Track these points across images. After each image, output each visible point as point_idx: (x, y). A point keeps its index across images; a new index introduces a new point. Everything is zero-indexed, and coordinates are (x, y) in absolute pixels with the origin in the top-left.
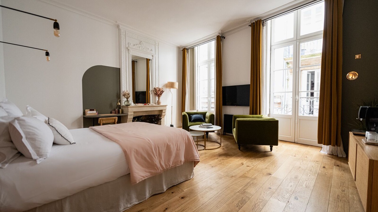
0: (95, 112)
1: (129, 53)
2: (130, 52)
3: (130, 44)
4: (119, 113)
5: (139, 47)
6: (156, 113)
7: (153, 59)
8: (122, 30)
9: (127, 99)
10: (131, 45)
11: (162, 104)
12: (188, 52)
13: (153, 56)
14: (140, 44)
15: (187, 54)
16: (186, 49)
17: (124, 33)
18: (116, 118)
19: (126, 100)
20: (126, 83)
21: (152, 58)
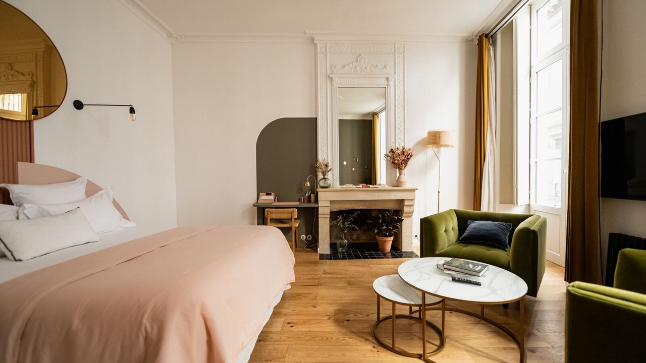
0: (272, 197)
1: (332, 85)
2: (334, 83)
3: (335, 67)
4: (309, 201)
5: (355, 67)
6: (390, 207)
7: (388, 85)
8: (319, 45)
9: (324, 175)
10: (337, 68)
11: (407, 186)
12: (494, 44)
13: (387, 79)
14: (357, 61)
15: (489, 50)
16: (486, 36)
17: (324, 50)
18: (293, 211)
19: (322, 177)
20: (326, 145)
21: (386, 83)
